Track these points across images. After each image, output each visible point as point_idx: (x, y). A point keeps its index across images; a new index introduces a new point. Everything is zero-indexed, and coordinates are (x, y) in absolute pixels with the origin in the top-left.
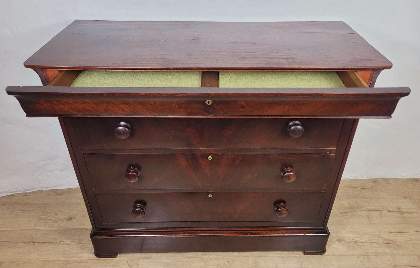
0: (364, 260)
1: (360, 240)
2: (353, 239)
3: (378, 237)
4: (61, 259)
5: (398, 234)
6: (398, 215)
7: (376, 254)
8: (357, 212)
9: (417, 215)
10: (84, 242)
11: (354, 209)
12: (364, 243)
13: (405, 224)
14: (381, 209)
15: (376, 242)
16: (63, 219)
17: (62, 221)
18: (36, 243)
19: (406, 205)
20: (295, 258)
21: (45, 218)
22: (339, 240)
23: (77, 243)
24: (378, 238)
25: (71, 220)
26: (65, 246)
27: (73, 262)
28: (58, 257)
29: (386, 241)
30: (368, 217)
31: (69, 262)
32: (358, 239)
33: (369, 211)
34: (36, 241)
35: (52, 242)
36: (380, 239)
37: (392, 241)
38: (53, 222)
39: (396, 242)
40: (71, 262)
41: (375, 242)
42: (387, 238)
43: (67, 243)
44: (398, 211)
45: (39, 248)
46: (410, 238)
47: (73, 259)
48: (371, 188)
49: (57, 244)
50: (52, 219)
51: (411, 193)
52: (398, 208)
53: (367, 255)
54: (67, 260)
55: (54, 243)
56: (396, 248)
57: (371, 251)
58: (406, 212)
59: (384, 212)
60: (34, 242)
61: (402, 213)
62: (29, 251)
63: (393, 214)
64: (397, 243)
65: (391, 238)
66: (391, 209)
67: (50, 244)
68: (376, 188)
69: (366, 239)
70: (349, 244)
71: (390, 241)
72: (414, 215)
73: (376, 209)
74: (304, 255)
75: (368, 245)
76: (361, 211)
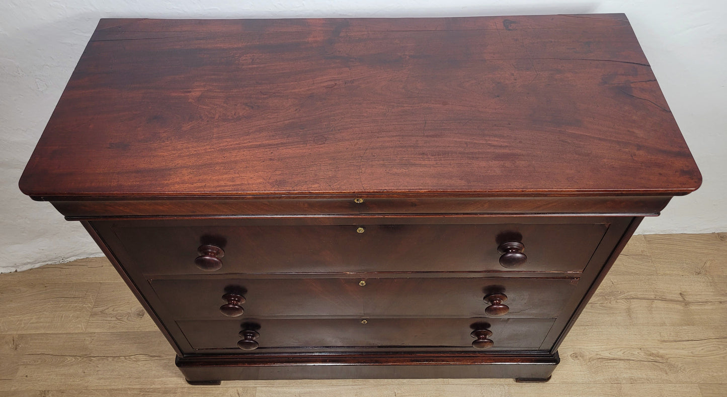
0: (610, 391)
1: (610, 356)
2: (597, 354)
3: (640, 349)
4: (134, 387)
5: (674, 344)
6: (679, 307)
7: (633, 381)
8: (610, 303)
9: (711, 307)
10: (168, 357)
11: (607, 297)
12: (615, 361)
13: (689, 325)
14: (653, 297)
15: (635, 359)
16: (130, 313)
17: (129, 316)
18: (92, 358)
19: (698, 288)
20: (501, 387)
21: (101, 312)
22: (575, 356)
23: (156, 358)
24: (640, 351)
25: (143, 315)
26: (139, 363)
27: (155, 392)
28: (131, 382)
29: (652, 358)
30: (629, 311)
31: (148, 392)
32: (606, 354)
33: (631, 300)
34: (92, 355)
35: (118, 355)
36: (643, 354)
37: (662, 357)
38: (114, 319)
39: (667, 359)
40: (152, 392)
41: (633, 358)
42: (653, 352)
43: (141, 357)
44: (681, 299)
45: (98, 366)
46: (692, 353)
47: (153, 386)
48: (641, 255)
49: (126, 359)
50: (112, 312)
51: (708, 264)
52: (681, 294)
53: (617, 382)
54: (145, 389)
55: (121, 358)
56: (665, 371)
57: (625, 375)
58: (693, 303)
59: (656, 301)
60: (90, 356)
61: (687, 304)
62: (84, 372)
63: (671, 305)
64: (668, 361)
65: (662, 352)
66: (669, 297)
67: (116, 359)
68: (649, 254)
69: (620, 354)
70: (589, 363)
71: (658, 357)
72: (706, 307)
73: (644, 296)
74: (515, 383)
75: (622, 364)
76: (618, 301)
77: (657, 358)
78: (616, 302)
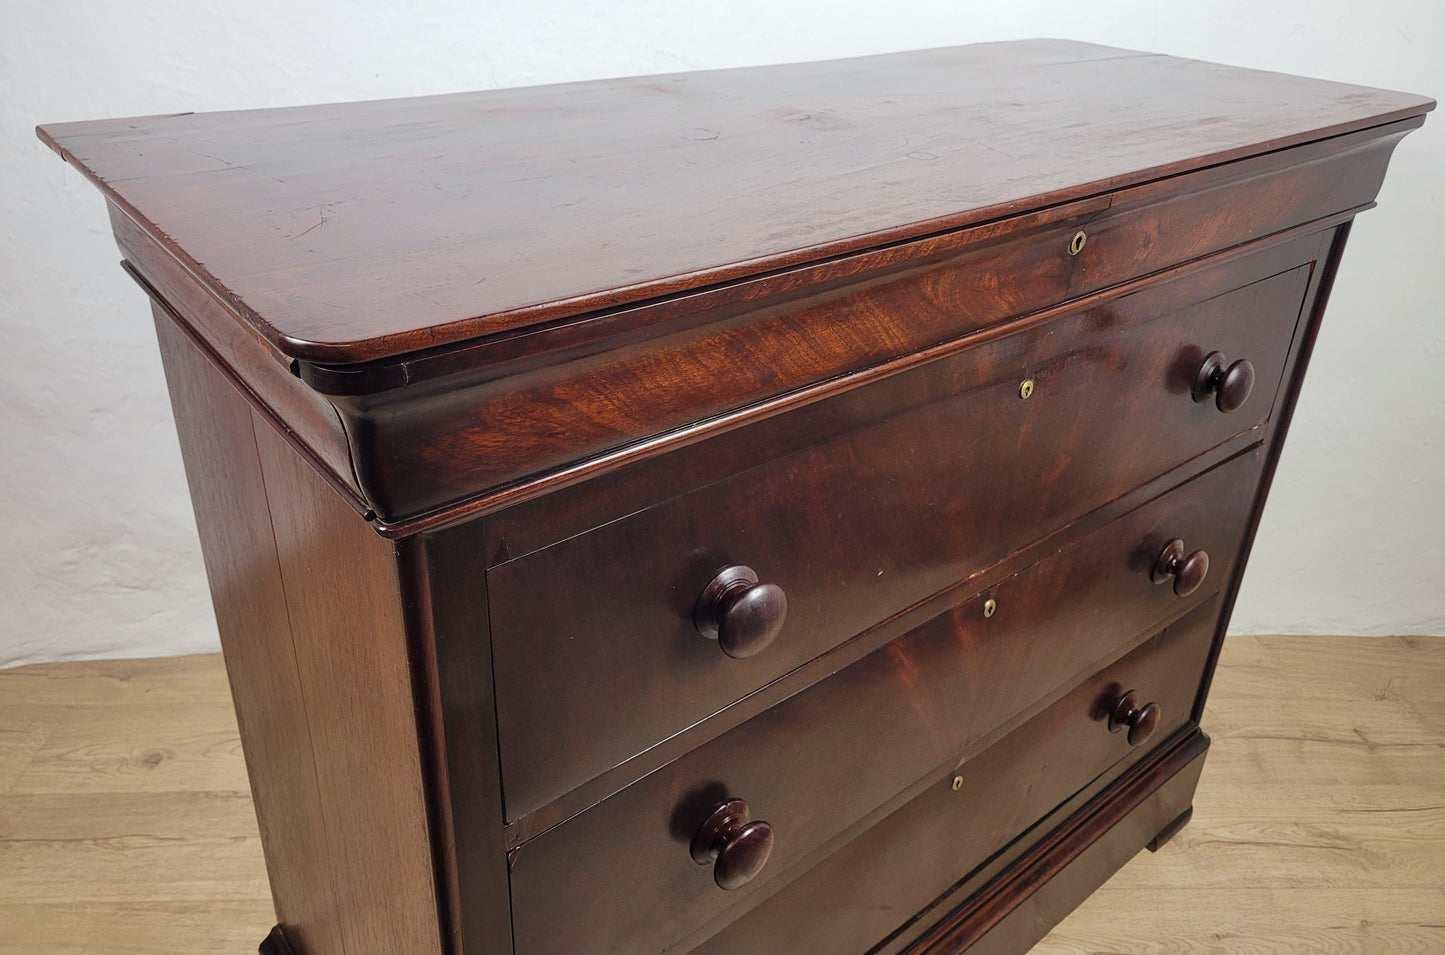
0: (1249, 902)
1: (1233, 836)
2: (1205, 834)
3: (1297, 824)
5: (1365, 816)
6: (1359, 752)
7: (1294, 884)
9: (1424, 753)
12: (1247, 846)
13: (1388, 783)
14: (1300, 735)
15: (1290, 843)
17: (122, 765)
18: (14, 843)
19: (1386, 721)
23: (174, 842)
24: (1296, 828)
25: (158, 763)
26: (130, 852)
29: (1325, 841)
30: (1255, 759)
32: (1225, 834)
33: (1255, 740)
34: (14, 837)
35: (78, 838)
36: (1304, 834)
37: (1346, 839)
39: (1360, 843)
42: (1328, 830)
43: (135, 841)
44: (1359, 739)
45: (27, 858)
46: (1409, 831)
48: (1257, 666)
49: (96, 845)
51: (1396, 683)
52: (1355, 731)
53: (1260, 885)
55: (84, 842)
56: (1360, 864)
57: (1274, 872)
58: (1384, 745)
59: (1307, 742)
60: (7, 838)
61: (1374, 747)
63: (1339, 749)
64: (1362, 847)
65: (1343, 830)
66: (1332, 735)
67: (71, 845)
68: (1272, 666)
69: (1254, 834)
70: (1191, 850)
71: (1338, 838)
72: (1415, 754)
73: (1278, 733)
75: (1262, 852)
76: (1229, 740)
77: (1337, 841)
78: (1225, 742)
